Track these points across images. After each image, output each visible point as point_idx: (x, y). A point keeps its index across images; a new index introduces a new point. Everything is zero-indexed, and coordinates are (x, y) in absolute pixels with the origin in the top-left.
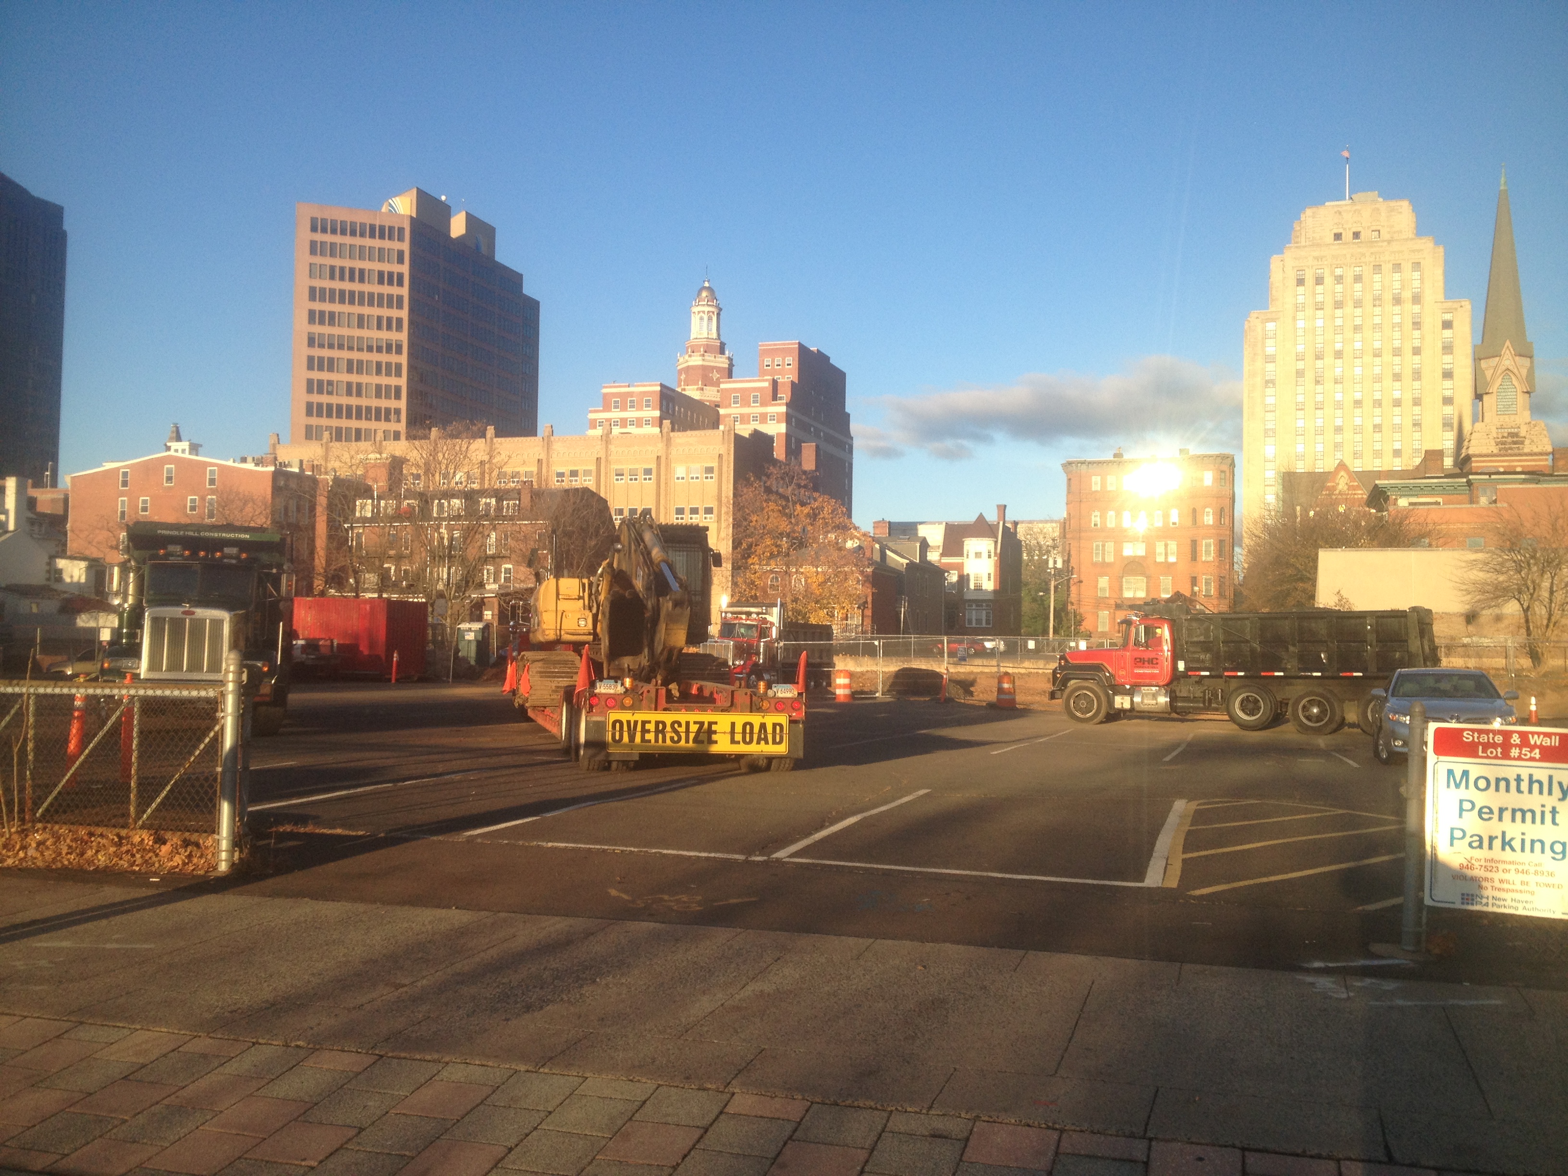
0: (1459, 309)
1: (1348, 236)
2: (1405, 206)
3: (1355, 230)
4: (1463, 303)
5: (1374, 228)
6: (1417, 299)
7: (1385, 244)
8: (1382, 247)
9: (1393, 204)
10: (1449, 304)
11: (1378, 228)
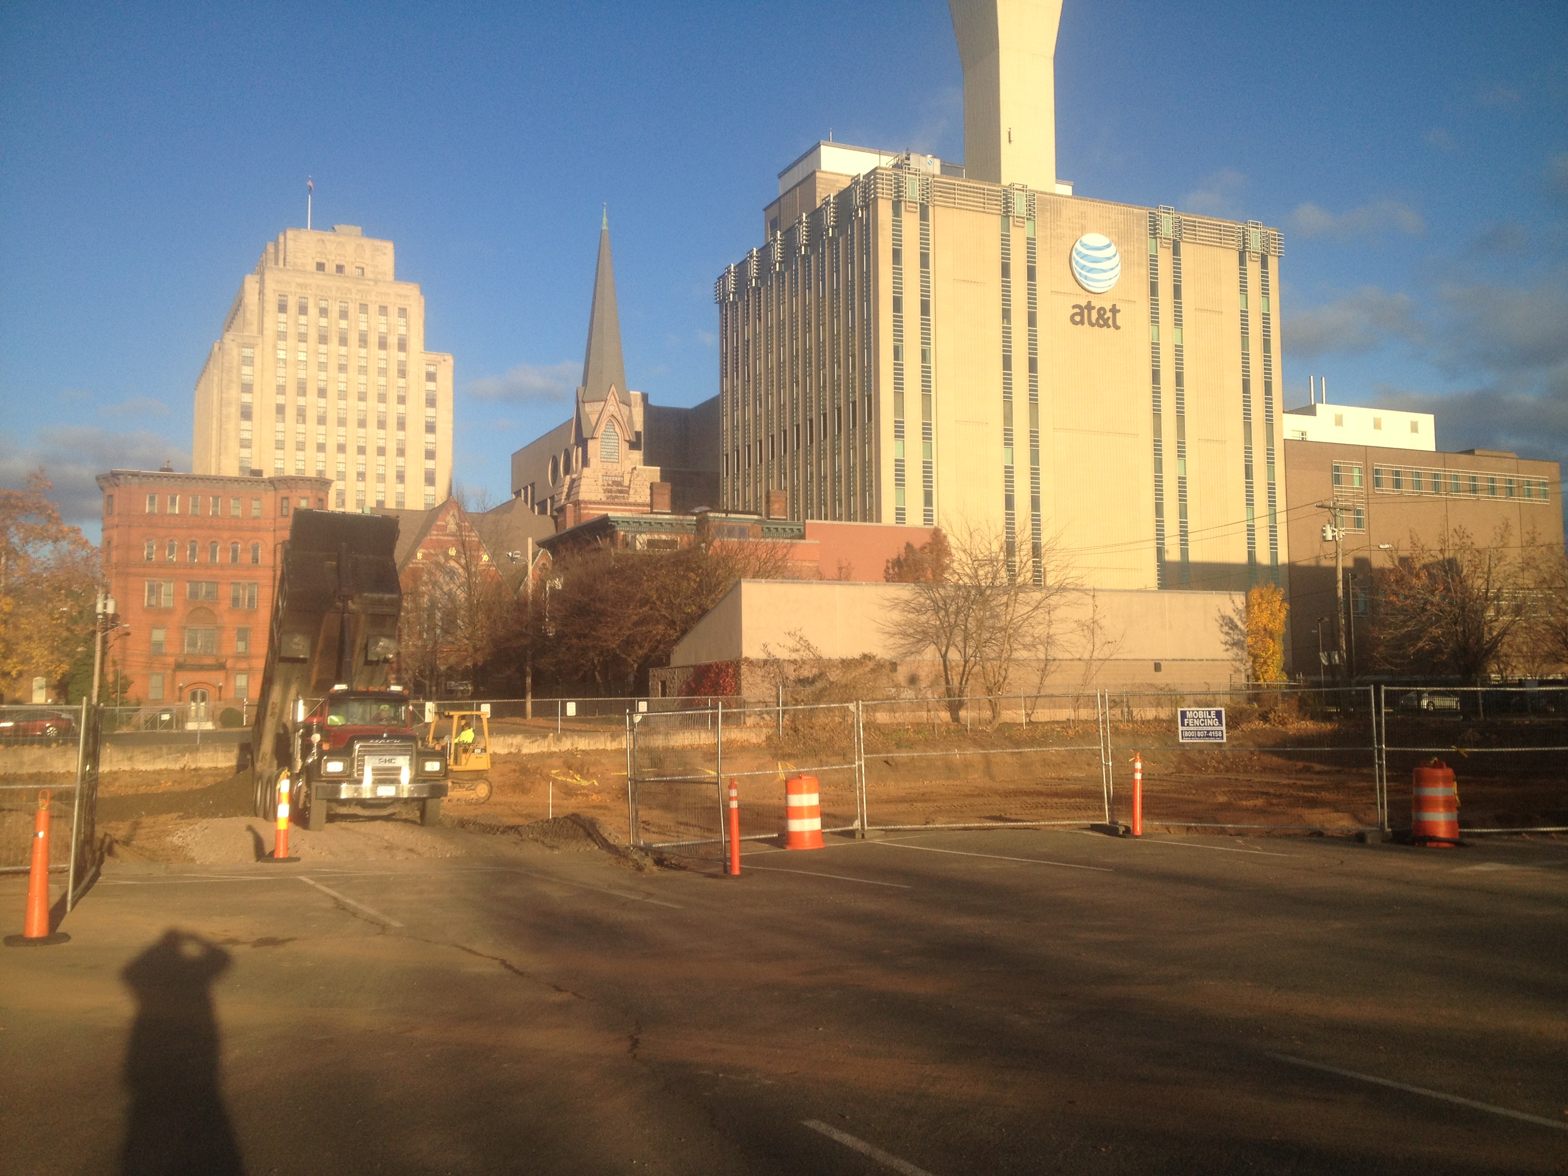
0: (442, 363)
1: (331, 268)
3: (338, 263)
4: (446, 357)
5: (359, 264)
6: (402, 346)
7: (372, 283)
8: (369, 285)
9: (378, 243)
10: (433, 356)
11: (363, 265)
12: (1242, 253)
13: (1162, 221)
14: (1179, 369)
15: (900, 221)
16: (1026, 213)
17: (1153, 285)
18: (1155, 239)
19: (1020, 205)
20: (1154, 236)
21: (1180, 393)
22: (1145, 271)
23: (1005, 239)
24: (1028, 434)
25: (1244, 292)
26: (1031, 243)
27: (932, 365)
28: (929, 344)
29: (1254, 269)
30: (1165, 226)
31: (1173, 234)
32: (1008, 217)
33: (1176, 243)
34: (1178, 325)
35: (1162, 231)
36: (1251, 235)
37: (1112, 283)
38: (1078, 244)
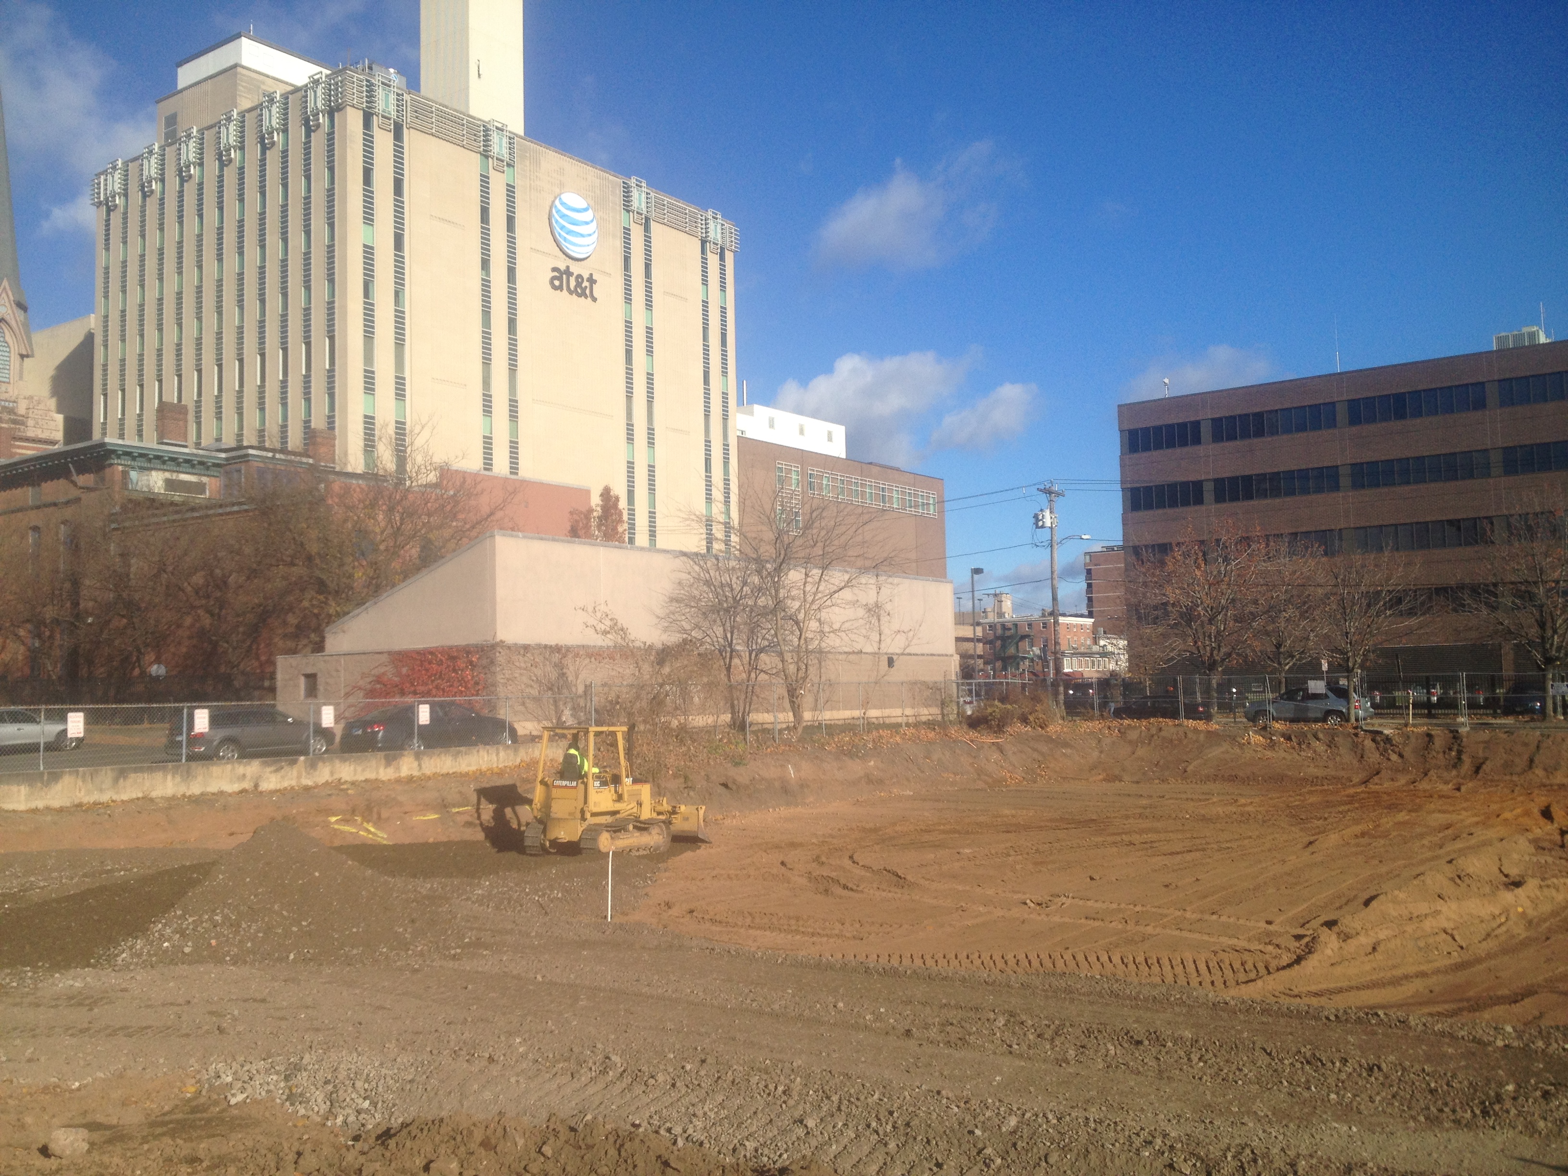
12: (704, 242)
13: (635, 193)
14: (650, 352)
15: (372, 137)
16: (506, 157)
17: (627, 260)
18: (628, 211)
19: (501, 146)
20: (627, 208)
21: (650, 377)
22: (619, 244)
23: (485, 180)
24: (507, 403)
25: (705, 282)
26: (510, 190)
27: (407, 309)
28: (403, 285)
29: (713, 260)
30: (639, 199)
31: (645, 209)
32: (487, 157)
33: (647, 219)
34: (649, 305)
35: (635, 204)
36: (711, 225)
37: (590, 250)
38: (557, 202)
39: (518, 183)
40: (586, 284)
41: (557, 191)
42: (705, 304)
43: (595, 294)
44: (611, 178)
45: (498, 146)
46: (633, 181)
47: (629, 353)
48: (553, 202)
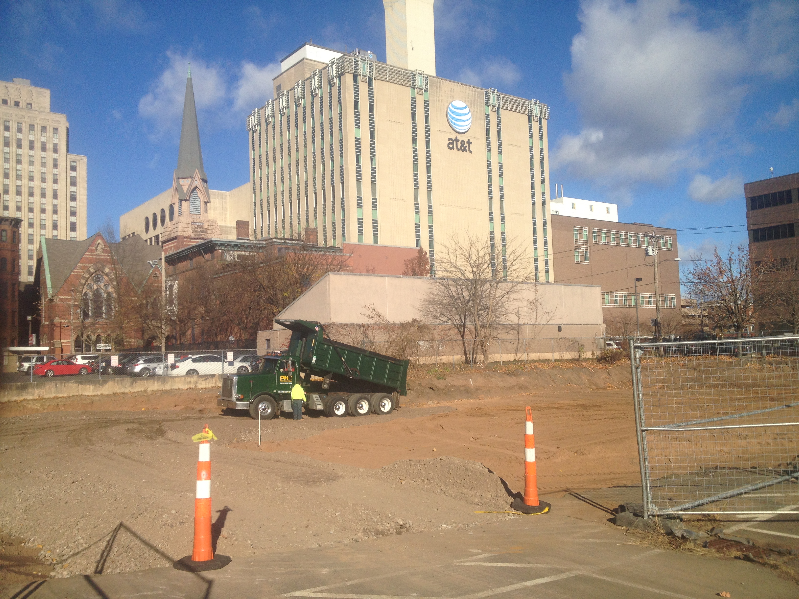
0: (81, 161)
1: (11, 103)
2: (47, 93)
3: (16, 100)
4: (83, 158)
5: (29, 102)
6: (55, 150)
7: (37, 113)
8: (35, 114)
9: (40, 90)
10: (72, 156)
11: (31, 102)
12: (530, 117)
13: (491, 96)
14: (501, 175)
15: (358, 86)
16: (424, 87)
17: (488, 130)
18: (488, 106)
19: (421, 82)
20: (487, 104)
21: (501, 188)
22: (483, 123)
23: (413, 100)
24: (427, 207)
25: (531, 136)
26: (426, 103)
27: (377, 167)
28: (375, 155)
29: (535, 125)
30: (493, 99)
31: (497, 104)
32: (414, 88)
33: (498, 109)
34: (500, 152)
35: (491, 102)
36: (534, 107)
37: (468, 127)
38: (450, 106)
39: (430, 99)
40: (466, 145)
41: (451, 100)
42: (531, 148)
43: (471, 150)
44: (478, 90)
45: (420, 82)
46: (490, 91)
47: (489, 177)
48: (448, 106)
